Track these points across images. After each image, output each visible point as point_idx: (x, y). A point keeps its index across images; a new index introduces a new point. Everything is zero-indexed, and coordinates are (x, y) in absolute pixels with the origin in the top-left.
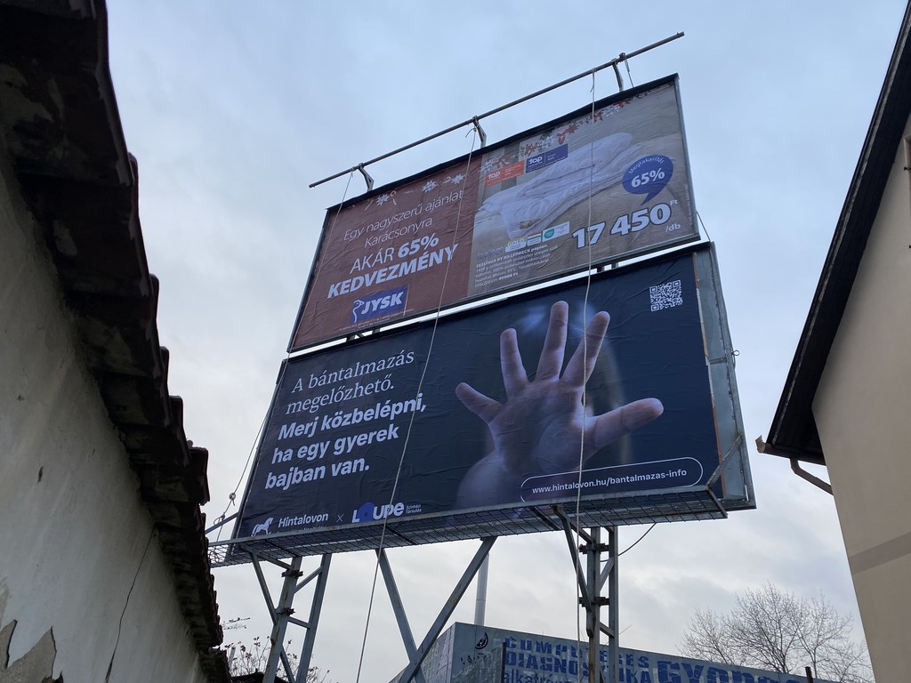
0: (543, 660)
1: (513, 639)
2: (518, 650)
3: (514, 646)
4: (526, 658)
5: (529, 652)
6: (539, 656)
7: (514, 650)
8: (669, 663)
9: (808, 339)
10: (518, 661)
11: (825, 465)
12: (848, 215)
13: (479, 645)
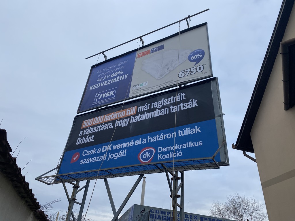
0: (163, 217)
1: (153, 210)
2: (155, 214)
3: (153, 212)
4: (157, 216)
5: (158, 214)
6: (161, 215)
7: (153, 213)
8: (204, 218)
9: (249, 111)
10: (155, 217)
11: (254, 153)
12: (263, 71)
13: (142, 212)
